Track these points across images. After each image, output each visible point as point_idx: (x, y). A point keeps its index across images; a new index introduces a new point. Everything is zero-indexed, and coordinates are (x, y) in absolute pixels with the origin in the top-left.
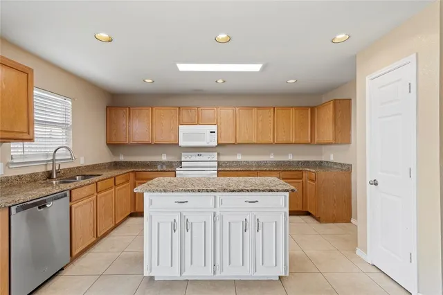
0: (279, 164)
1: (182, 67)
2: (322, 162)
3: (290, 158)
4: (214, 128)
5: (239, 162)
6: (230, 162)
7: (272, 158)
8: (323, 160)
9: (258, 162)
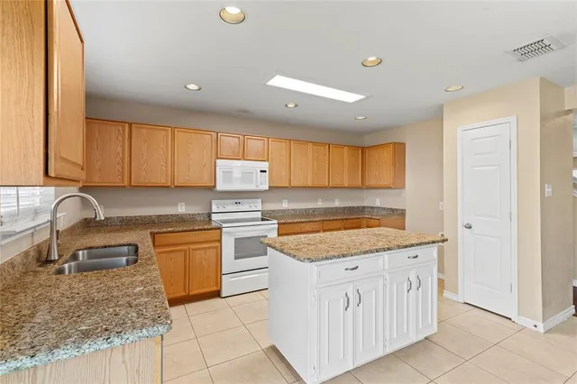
0: (327, 211)
1: (279, 81)
2: (364, 207)
3: (337, 204)
4: (265, 166)
5: (285, 210)
6: (274, 211)
7: (320, 204)
8: (365, 205)
9: (306, 210)
